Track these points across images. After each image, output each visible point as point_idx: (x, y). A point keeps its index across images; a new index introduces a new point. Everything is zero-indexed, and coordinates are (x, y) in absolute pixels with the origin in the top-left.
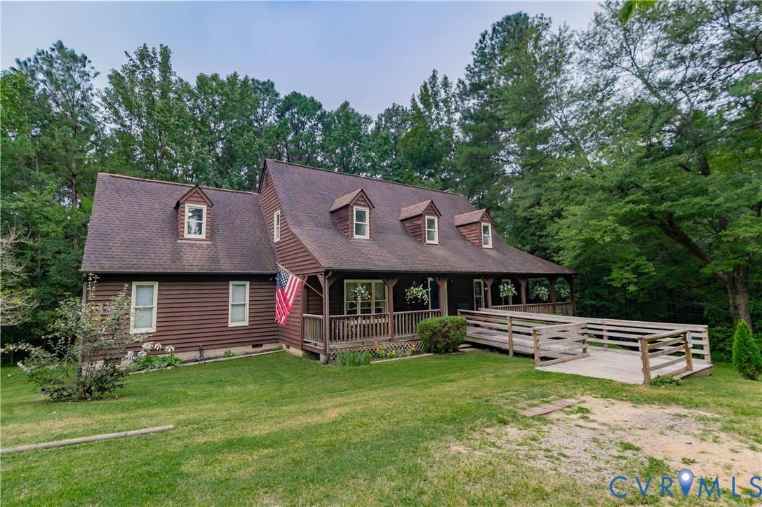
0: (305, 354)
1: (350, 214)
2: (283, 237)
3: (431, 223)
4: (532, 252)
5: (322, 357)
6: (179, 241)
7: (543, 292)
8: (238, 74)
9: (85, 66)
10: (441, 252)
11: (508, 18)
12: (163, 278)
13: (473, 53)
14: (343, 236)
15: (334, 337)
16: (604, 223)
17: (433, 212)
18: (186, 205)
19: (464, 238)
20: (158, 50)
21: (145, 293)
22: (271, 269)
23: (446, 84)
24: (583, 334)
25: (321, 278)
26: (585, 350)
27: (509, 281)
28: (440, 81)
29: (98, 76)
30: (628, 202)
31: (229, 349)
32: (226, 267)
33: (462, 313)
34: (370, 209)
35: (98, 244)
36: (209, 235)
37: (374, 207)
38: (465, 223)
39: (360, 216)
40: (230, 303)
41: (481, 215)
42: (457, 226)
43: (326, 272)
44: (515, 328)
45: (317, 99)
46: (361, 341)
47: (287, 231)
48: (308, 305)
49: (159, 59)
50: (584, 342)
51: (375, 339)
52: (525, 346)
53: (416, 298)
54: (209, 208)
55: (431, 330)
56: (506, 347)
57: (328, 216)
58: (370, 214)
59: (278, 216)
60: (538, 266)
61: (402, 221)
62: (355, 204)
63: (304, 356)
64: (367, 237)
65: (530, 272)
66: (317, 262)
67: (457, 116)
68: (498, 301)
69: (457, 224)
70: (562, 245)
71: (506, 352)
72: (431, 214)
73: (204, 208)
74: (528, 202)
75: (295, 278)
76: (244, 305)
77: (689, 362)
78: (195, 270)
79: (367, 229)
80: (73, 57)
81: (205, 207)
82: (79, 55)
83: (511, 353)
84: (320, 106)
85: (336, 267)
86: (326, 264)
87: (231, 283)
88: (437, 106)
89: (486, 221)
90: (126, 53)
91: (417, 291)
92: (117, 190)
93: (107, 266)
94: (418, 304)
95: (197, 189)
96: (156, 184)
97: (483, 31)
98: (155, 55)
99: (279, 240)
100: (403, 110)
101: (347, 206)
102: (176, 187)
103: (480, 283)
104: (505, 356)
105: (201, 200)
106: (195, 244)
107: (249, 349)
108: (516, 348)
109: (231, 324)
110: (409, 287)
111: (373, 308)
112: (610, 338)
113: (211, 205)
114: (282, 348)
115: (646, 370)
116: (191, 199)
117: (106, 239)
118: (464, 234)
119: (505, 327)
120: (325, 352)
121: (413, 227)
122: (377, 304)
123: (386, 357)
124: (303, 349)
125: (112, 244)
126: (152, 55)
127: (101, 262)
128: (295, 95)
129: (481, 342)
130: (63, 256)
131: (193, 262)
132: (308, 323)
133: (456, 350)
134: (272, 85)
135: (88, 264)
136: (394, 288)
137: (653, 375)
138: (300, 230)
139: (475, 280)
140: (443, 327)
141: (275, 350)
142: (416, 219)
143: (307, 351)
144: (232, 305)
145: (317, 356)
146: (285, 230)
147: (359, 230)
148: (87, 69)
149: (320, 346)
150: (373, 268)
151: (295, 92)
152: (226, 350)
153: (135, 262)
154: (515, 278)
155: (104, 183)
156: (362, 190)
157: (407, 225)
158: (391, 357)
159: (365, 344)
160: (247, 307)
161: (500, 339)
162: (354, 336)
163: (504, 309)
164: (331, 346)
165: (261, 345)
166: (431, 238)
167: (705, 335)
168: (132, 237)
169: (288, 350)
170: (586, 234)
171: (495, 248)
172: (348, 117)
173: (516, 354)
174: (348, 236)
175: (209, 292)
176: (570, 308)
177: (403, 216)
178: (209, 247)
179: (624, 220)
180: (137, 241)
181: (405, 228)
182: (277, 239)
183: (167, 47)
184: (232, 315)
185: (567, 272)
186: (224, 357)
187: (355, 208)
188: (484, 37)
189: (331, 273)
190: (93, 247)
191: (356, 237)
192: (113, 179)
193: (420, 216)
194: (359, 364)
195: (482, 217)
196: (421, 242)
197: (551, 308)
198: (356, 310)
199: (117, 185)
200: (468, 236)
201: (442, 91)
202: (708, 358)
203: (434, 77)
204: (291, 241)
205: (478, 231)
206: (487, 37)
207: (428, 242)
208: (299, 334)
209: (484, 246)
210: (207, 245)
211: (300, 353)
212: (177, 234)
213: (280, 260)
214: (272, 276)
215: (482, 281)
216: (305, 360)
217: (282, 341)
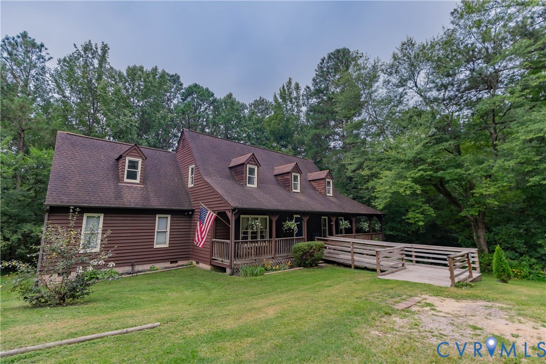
0: (212, 267)
1: (245, 169)
2: (196, 183)
3: (296, 177)
4: (354, 199)
5: (228, 271)
6: (120, 184)
7: (365, 225)
8: (158, 68)
9: (40, 51)
10: (302, 198)
11: (338, 51)
12: (108, 211)
13: (316, 70)
14: (239, 185)
15: (237, 256)
16: (406, 182)
17: (297, 171)
18: (127, 158)
19: (314, 188)
20: (100, 46)
21: (93, 222)
22: (187, 206)
23: (297, 87)
24: (402, 254)
25: (229, 214)
26: (403, 265)
27: (343, 218)
28: (293, 85)
29: (51, 60)
30: (419, 170)
31: (153, 264)
32: (155, 203)
33: (319, 240)
34: (258, 167)
35: (58, 184)
36: (142, 180)
37: (260, 166)
38: (315, 179)
39: (252, 171)
40: (156, 230)
41: (326, 174)
42: (309, 181)
43: (234, 210)
44: (355, 250)
45: (211, 90)
46: (255, 258)
47: (201, 179)
48: (216, 233)
49: (100, 52)
50: (403, 259)
51: (264, 258)
52: (362, 262)
53: (290, 229)
54: (143, 161)
55: (302, 251)
56: (350, 262)
57: (228, 170)
58: (258, 170)
59: (192, 169)
60: (362, 209)
61: (276, 176)
62: (248, 163)
63: (211, 269)
64: (255, 186)
65: (358, 212)
66: (226, 202)
67: (304, 109)
68: (339, 232)
69: (309, 179)
70: (377, 196)
71: (349, 266)
72: (296, 172)
73: (140, 161)
74: (353, 167)
75: (212, 213)
76: (166, 232)
77: (471, 272)
78: (133, 206)
79: (256, 180)
80: (34, 45)
81: (141, 160)
82: (38, 43)
83: (353, 267)
84: (213, 95)
85: (240, 206)
86: (234, 204)
87: (157, 216)
88: (291, 101)
89: (329, 178)
90: (75, 45)
91: (292, 224)
92: (73, 144)
93: (66, 201)
94: (290, 233)
95: (135, 147)
96: (102, 142)
97: (322, 58)
98: (97, 49)
99: (193, 185)
100: (266, 101)
101: (243, 164)
102: (116, 144)
103: (325, 219)
104: (348, 269)
105: (138, 155)
106: (132, 186)
107: (168, 264)
108: (357, 264)
109: (156, 246)
110: (285, 221)
111: (259, 235)
112: (417, 257)
113: (145, 158)
114: (192, 264)
115: (452, 277)
116: (130, 154)
117: (64, 180)
118: (314, 186)
119: (349, 249)
120: (230, 267)
121: (284, 180)
122: (262, 232)
123: (272, 270)
124: (211, 265)
125: (69, 185)
126: (95, 49)
127: (61, 198)
128: (196, 86)
129: (331, 259)
130: (11, 191)
131: (131, 200)
132: (216, 246)
133: (316, 265)
134: (179, 77)
135: (50, 199)
136: (276, 221)
137: (456, 280)
138: (210, 180)
139: (323, 217)
140: (310, 249)
141: (187, 265)
142: (285, 175)
143: (214, 266)
144: (157, 232)
145: (223, 270)
146: (198, 179)
147: (251, 181)
148: (43, 53)
149: (227, 262)
150: (264, 208)
151: (196, 84)
152: (151, 265)
153: (87, 199)
154: (348, 216)
155: (62, 139)
156: (253, 154)
157: (279, 179)
158: (276, 270)
159: (257, 261)
160: (168, 233)
161: (345, 257)
162: (250, 255)
163: (341, 237)
164: (235, 262)
165: (176, 262)
166: (296, 188)
167: (476, 255)
168: (85, 180)
169: (197, 265)
170: (394, 189)
171: (334, 196)
172: (233, 103)
173: (357, 268)
174: (243, 185)
175: (141, 222)
177: (276, 172)
178: (142, 189)
179: (416, 181)
180: (88, 182)
181: (278, 181)
182: (190, 185)
183: (106, 45)
184: (157, 239)
185: (379, 213)
186: (150, 270)
187: (248, 166)
188: (323, 61)
189: (237, 210)
190: (54, 186)
191: (248, 185)
192: (69, 136)
193: (289, 172)
194: (256, 275)
195: (327, 175)
196: (289, 190)
197: (370, 236)
198: (247, 237)
199: (72, 140)
200: (317, 188)
201: (295, 92)
202: (478, 269)
203: (290, 82)
204: (204, 187)
205: (324, 185)
206: (325, 61)
207: (294, 190)
208: (209, 253)
209: (328, 195)
210: (141, 187)
211: (208, 267)
212: (118, 179)
213: (193, 200)
214: (188, 211)
215: (327, 218)
216: (213, 272)
217: (193, 259)
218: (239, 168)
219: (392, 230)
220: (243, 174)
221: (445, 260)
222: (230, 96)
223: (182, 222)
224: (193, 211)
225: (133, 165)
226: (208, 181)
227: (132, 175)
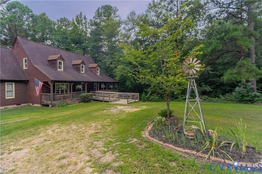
0: (41, 105)
1: (56, 62)
2: (28, 68)
3: (82, 67)
4: (109, 76)
5: (50, 106)
7: (112, 86)
10: (85, 76)
13: (95, 13)
14: (54, 69)
15: (54, 100)
16: (125, 71)
19: (92, 71)
22: (24, 78)
23: (85, 18)
25: (50, 83)
26: (119, 99)
27: (103, 84)
28: (83, 16)
33: (91, 92)
34: (64, 61)
38: (92, 67)
39: (60, 63)
40: (6, 90)
41: (96, 65)
42: (90, 68)
43: (52, 81)
44: (105, 95)
46: (63, 100)
47: (32, 66)
48: (43, 91)
50: (119, 97)
51: (67, 100)
53: (79, 88)
55: (84, 97)
56: (103, 100)
57: (47, 62)
58: (63, 63)
59: (26, 60)
60: (110, 80)
62: (58, 59)
63: (41, 106)
64: (62, 70)
65: (109, 81)
66: (48, 78)
67: (89, 30)
68: (101, 89)
70: (116, 75)
71: (102, 101)
72: (82, 64)
74: (109, 63)
75: (41, 83)
76: (12, 91)
77: (135, 100)
79: (62, 68)
84: (32, 12)
85: (55, 79)
86: (52, 79)
87: (6, 84)
88: (82, 25)
89: (98, 67)
91: (80, 87)
94: (79, 90)
97: (99, 7)
99: (27, 68)
100: (68, 20)
101: (55, 60)
103: (96, 84)
104: (102, 102)
107: (15, 106)
108: (105, 100)
109: (6, 98)
110: (77, 85)
112: (124, 97)
114: (29, 105)
115: (128, 101)
119: (103, 95)
120: (51, 104)
121: (77, 68)
122: (66, 90)
123: (71, 104)
124: (41, 104)
129: (97, 99)
132: (43, 97)
133: (90, 102)
136: (72, 85)
137: (129, 102)
138: (38, 66)
139: (94, 83)
140: (87, 96)
141: (27, 105)
142: (78, 65)
143: (42, 105)
144: (7, 91)
145: (48, 106)
146: (30, 64)
147: (60, 68)
149: (49, 102)
150: (67, 80)
152: (5, 107)
154: (105, 83)
156: (61, 55)
157: (74, 66)
158: (72, 104)
160: (14, 92)
161: (101, 98)
162: (60, 99)
163: (101, 91)
164: (53, 102)
165: (20, 104)
166: (82, 71)
167: (139, 95)
169: (33, 105)
170: (122, 73)
171: (100, 75)
172: (45, 20)
173: (105, 101)
174: (56, 69)
176: (118, 90)
177: (73, 63)
182: (25, 68)
184: (7, 94)
185: (117, 82)
186: (5, 109)
187: (58, 61)
188: (99, 9)
189: (53, 81)
191: (58, 70)
194: (64, 106)
195: (97, 66)
196: (79, 72)
197: (113, 91)
198: (59, 92)
201: (84, 20)
202: (139, 99)
203: (81, 14)
204: (34, 70)
205: (96, 70)
206: (100, 9)
207: (81, 72)
208: (40, 100)
209: (97, 74)
211: (40, 105)
213: (27, 75)
214: (25, 81)
216: (43, 107)
217: (30, 103)
218: (53, 61)
219: (123, 88)
220: (56, 64)
221: (126, 97)
223: (21, 86)
224: (28, 81)
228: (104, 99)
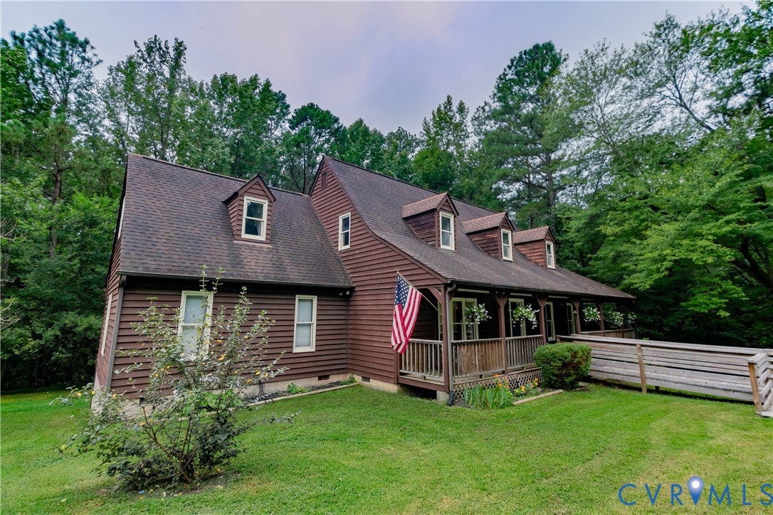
0: (400, 389)
1: (436, 220)
2: (354, 244)
3: (505, 237)
5: (442, 396)
6: (235, 242)
7: (618, 317)
8: (259, 77)
9: (84, 51)
10: (519, 270)
11: (538, 47)
12: (228, 289)
14: (429, 245)
17: (507, 226)
18: (246, 198)
19: (524, 257)
20: (171, 44)
21: (196, 306)
22: (342, 281)
23: (462, 109)
25: (439, 295)
28: (455, 107)
29: (100, 64)
30: (728, 222)
31: (293, 381)
32: (294, 276)
34: (455, 216)
35: (138, 238)
36: (269, 237)
37: (458, 214)
38: (524, 241)
39: (446, 223)
40: (296, 322)
41: (543, 233)
42: (515, 245)
43: (449, 285)
44: (648, 360)
46: (480, 374)
47: (367, 235)
49: (172, 53)
51: (492, 371)
54: (270, 204)
55: (560, 360)
56: (638, 381)
57: (402, 222)
58: (455, 222)
59: (346, 222)
61: (469, 234)
62: (441, 209)
63: (398, 391)
64: (452, 247)
66: (430, 271)
69: (514, 241)
71: (636, 388)
72: (506, 228)
73: (266, 204)
75: (415, 290)
76: (310, 325)
78: (261, 279)
79: (452, 238)
80: (74, 41)
81: (267, 202)
82: (81, 39)
83: (644, 390)
84: (337, 121)
86: (449, 274)
87: (297, 298)
89: (549, 240)
90: (135, 43)
92: (154, 174)
93: (153, 267)
95: (258, 180)
96: (198, 173)
98: (167, 49)
99: (348, 247)
100: (406, 134)
101: (433, 211)
102: (220, 178)
104: (636, 394)
105: (262, 193)
106: (254, 246)
107: (315, 382)
108: (652, 383)
109: (296, 350)
113: (272, 200)
114: (353, 380)
116: (251, 191)
117: (147, 232)
118: (523, 253)
120: (446, 388)
121: (485, 242)
124: (398, 383)
125: (155, 240)
126: (165, 49)
127: (144, 261)
130: (45, 260)
131: (258, 267)
132: (408, 350)
134: (284, 96)
135: (128, 264)
139: (546, 303)
141: (347, 383)
142: (488, 232)
143: (402, 385)
145: (431, 394)
146: (361, 235)
147: (445, 239)
148: (89, 54)
149: (435, 379)
151: (312, 104)
152: (289, 383)
153: (187, 265)
155: (137, 165)
156: (449, 194)
157: (474, 239)
159: (483, 378)
160: (314, 327)
165: (326, 377)
166: (506, 254)
168: (180, 233)
169: (366, 383)
171: (558, 268)
174: (433, 245)
175: (274, 307)
178: (270, 251)
179: (721, 240)
180: (186, 237)
181: (473, 242)
182: (342, 247)
183: (182, 42)
184: (296, 337)
186: (287, 394)
187: (442, 214)
188: (512, 63)
190: (133, 241)
191: (443, 247)
192: (146, 162)
193: (497, 228)
195: (546, 235)
196: (498, 257)
197: (621, 335)
199: (153, 169)
200: (528, 255)
201: (457, 116)
203: (449, 102)
205: (542, 250)
207: (504, 258)
208: (393, 363)
209: (549, 266)
210: (268, 248)
211: (392, 388)
212: (232, 234)
213: (349, 271)
214: (344, 290)
215: (551, 304)
216: (407, 398)
217: (354, 371)
218: (423, 218)
220: (433, 227)
222: (360, 122)
223: (335, 308)
224: (352, 289)
225: (254, 209)
226: (383, 237)
227: (252, 228)
228: (643, 377)
